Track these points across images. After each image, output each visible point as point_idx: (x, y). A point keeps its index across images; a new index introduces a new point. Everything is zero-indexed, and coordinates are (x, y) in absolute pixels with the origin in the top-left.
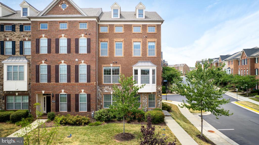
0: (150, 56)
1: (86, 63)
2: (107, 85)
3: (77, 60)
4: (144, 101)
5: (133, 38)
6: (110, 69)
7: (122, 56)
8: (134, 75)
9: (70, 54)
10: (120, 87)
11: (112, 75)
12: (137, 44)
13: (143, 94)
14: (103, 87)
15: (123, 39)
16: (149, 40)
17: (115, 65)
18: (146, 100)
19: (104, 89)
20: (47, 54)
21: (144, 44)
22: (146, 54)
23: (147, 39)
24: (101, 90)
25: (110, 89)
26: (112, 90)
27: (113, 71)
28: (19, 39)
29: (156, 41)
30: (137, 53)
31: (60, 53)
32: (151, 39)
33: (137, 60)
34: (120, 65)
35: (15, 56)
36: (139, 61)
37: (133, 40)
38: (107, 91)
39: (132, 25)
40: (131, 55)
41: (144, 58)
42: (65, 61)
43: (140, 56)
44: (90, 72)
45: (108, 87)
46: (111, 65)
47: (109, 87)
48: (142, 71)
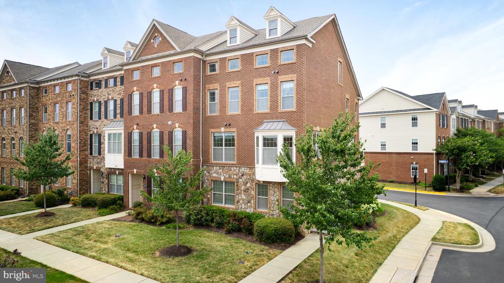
0: (284, 110)
1: (182, 128)
2: (216, 165)
3: (170, 123)
4: (272, 198)
5: (255, 77)
6: (222, 136)
7: (239, 112)
8: (256, 147)
9: (163, 114)
10: (235, 168)
11: (224, 147)
12: (262, 88)
13: (271, 185)
14: (211, 167)
15: (240, 82)
16: (281, 78)
17: (228, 130)
18: (277, 197)
19: (213, 172)
20: (138, 116)
21: (274, 88)
22: (277, 107)
23: (279, 77)
24: (209, 173)
25: (221, 171)
26: (224, 173)
27: (226, 140)
28: (120, 96)
29: (295, 79)
30: (262, 106)
31: (152, 113)
32: (286, 76)
33: (261, 119)
34: (235, 130)
35: (116, 120)
36: (265, 121)
37: (256, 81)
38: (216, 175)
39: (253, 53)
40: (252, 110)
41: (274, 115)
42: (157, 124)
43: (267, 111)
44: (186, 141)
45: (218, 168)
46: (223, 129)
47: (220, 169)
48: (265, 139)
